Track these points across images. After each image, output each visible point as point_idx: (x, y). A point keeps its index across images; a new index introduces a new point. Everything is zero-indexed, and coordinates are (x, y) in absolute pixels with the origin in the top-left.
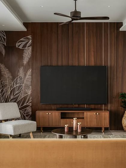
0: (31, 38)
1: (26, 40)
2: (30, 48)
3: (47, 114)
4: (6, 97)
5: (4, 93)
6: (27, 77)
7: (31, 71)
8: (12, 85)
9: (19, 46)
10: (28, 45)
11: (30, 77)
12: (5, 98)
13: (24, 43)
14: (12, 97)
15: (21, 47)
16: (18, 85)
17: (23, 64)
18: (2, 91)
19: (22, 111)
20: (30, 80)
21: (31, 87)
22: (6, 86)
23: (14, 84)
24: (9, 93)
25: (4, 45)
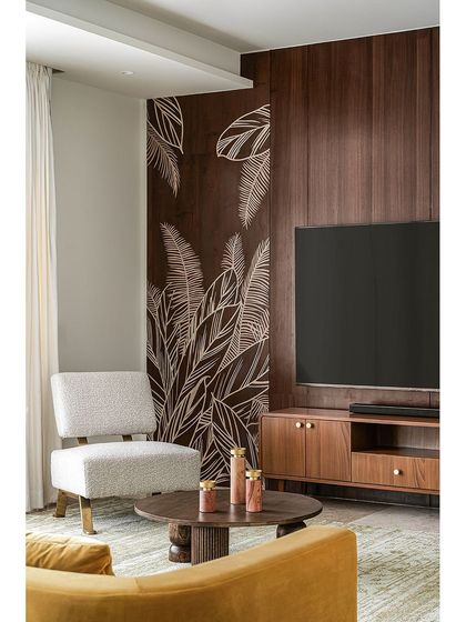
0: (268, 115)
1: (251, 124)
2: (266, 156)
3: (298, 425)
4: (184, 355)
5: (176, 338)
6: (254, 272)
7: (267, 248)
8: (203, 307)
9: (226, 152)
10: (256, 145)
11: (265, 273)
12: (180, 356)
13: (243, 138)
14: (202, 354)
15: (231, 156)
16: (221, 307)
17: (240, 221)
18: (171, 328)
19: (236, 410)
20: (265, 287)
21: (267, 313)
22: (182, 308)
23: (208, 302)
24: (194, 337)
25: (176, 151)
